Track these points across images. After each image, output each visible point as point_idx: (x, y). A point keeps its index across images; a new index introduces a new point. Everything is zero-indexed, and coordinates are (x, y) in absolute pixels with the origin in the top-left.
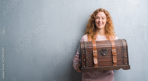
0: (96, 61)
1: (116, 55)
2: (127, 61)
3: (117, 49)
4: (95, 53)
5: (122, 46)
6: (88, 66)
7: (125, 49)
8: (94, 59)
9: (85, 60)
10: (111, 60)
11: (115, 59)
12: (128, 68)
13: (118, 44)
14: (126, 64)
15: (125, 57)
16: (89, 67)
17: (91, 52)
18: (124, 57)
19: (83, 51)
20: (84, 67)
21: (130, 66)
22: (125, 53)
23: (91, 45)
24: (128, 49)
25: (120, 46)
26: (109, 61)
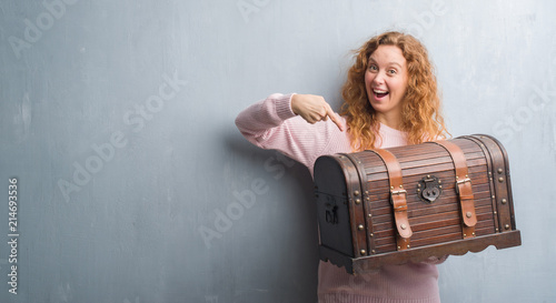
0: (404, 226)
1: (471, 196)
2: (509, 218)
3: (473, 176)
4: (399, 198)
5: (489, 162)
6: (376, 250)
7: (499, 173)
8: (397, 222)
9: (365, 226)
10: (455, 218)
11: (469, 213)
12: (514, 240)
13: (475, 156)
14: (507, 229)
15: (503, 203)
16: (378, 251)
17: (385, 195)
18: (497, 204)
19: (355, 195)
20: (362, 254)
21: (519, 232)
22: (501, 189)
23: (383, 169)
24: (511, 174)
25: (483, 162)
26: (448, 224)
